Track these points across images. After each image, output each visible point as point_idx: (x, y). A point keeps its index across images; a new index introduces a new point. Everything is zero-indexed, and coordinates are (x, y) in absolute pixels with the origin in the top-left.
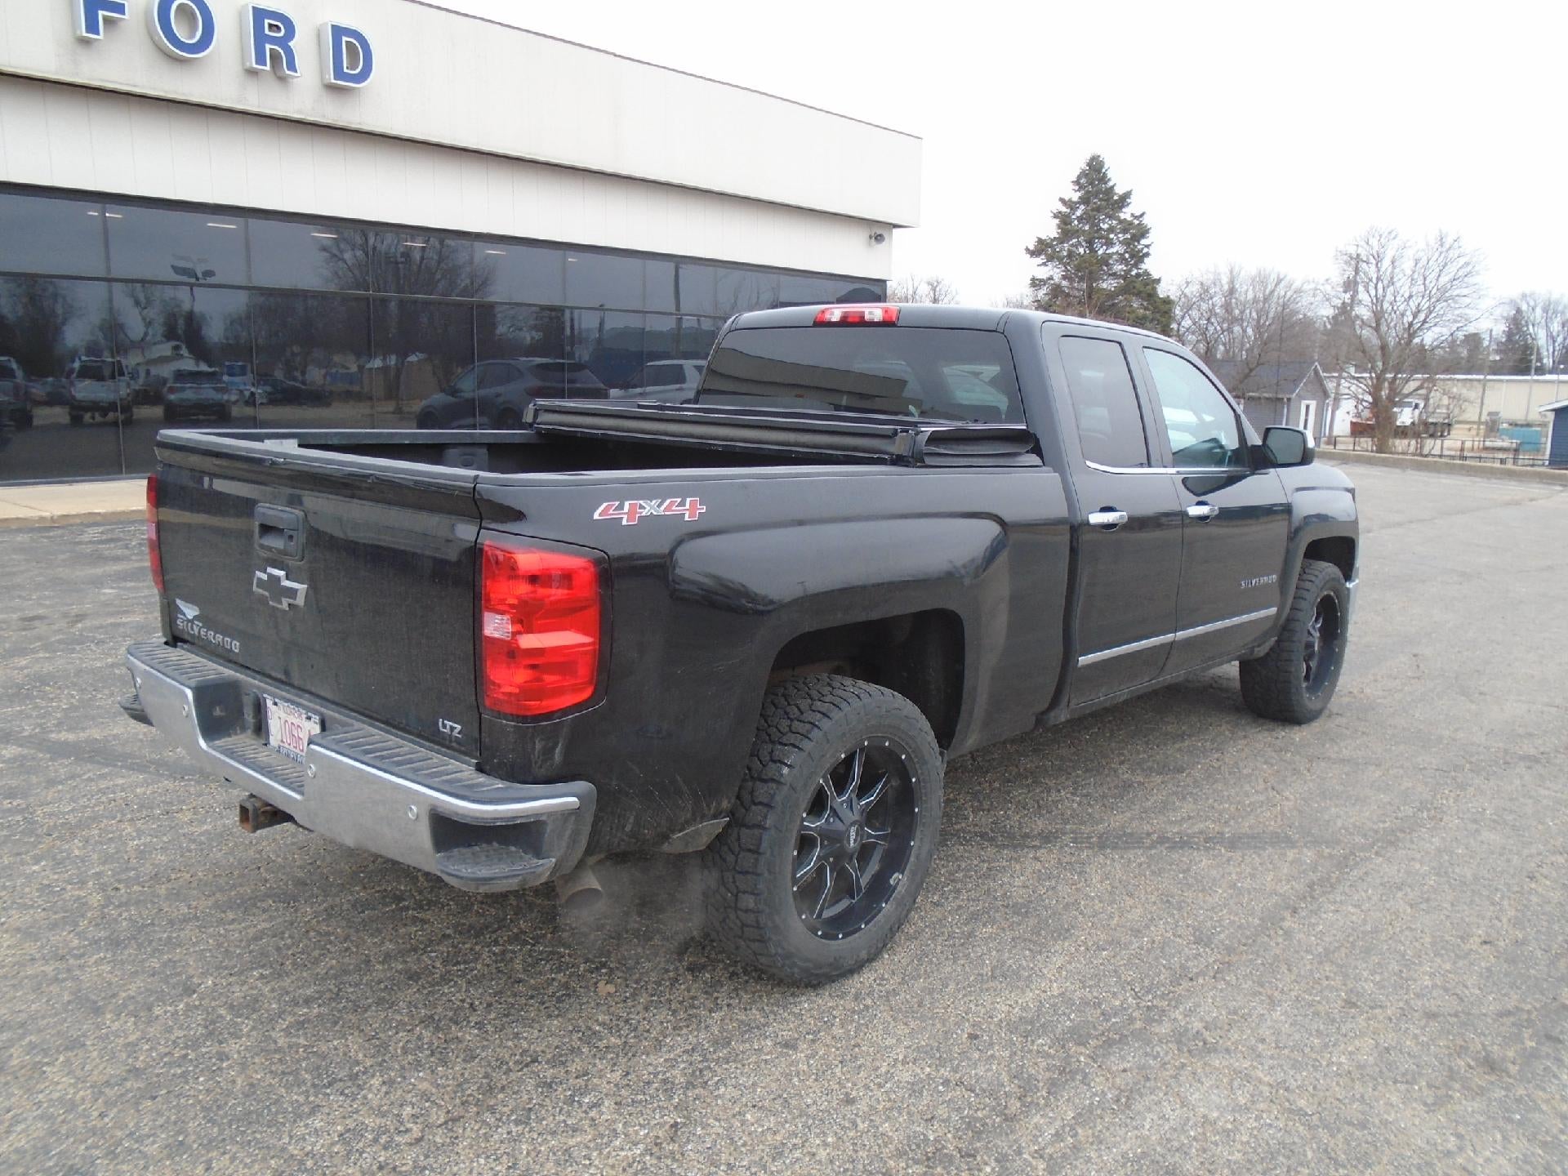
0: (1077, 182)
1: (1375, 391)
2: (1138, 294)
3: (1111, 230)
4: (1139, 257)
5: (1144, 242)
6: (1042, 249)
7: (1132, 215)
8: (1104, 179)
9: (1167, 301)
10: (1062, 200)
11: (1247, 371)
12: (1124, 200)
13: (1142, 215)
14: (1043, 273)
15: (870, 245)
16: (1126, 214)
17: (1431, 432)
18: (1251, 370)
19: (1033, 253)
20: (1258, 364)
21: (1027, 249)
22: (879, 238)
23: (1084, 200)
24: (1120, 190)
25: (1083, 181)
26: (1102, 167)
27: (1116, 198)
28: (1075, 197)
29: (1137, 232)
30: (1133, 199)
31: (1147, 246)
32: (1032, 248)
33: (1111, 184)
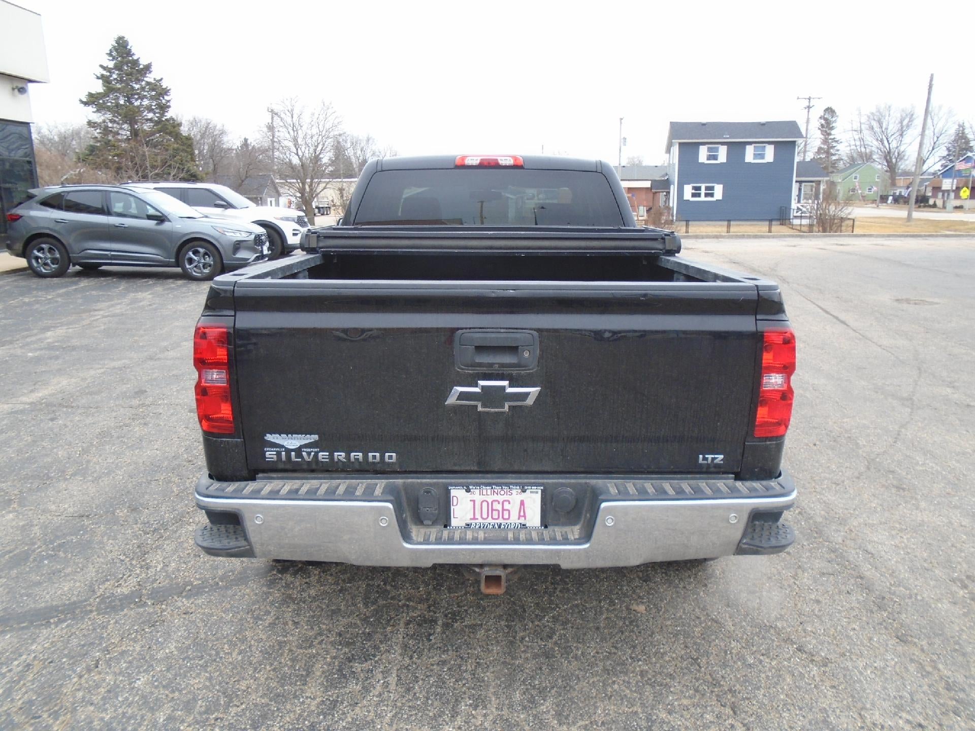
0: (110, 54)
1: (302, 191)
2: (170, 134)
3: (143, 89)
4: (164, 108)
5: (166, 98)
6: (92, 100)
7: (155, 79)
8: (129, 53)
9: (188, 138)
10: (101, 66)
11: (240, 181)
12: (148, 68)
13: (161, 79)
14: (98, 118)
15: (13, 95)
16: (150, 78)
17: (322, 212)
18: (243, 181)
19: (86, 104)
20: (247, 177)
21: (82, 102)
22: (22, 90)
23: (118, 67)
24: (143, 62)
25: (114, 53)
26: (128, 45)
27: (141, 67)
28: (111, 64)
29: (159, 91)
30: (153, 68)
31: (169, 101)
32: (85, 100)
33: (135, 58)
